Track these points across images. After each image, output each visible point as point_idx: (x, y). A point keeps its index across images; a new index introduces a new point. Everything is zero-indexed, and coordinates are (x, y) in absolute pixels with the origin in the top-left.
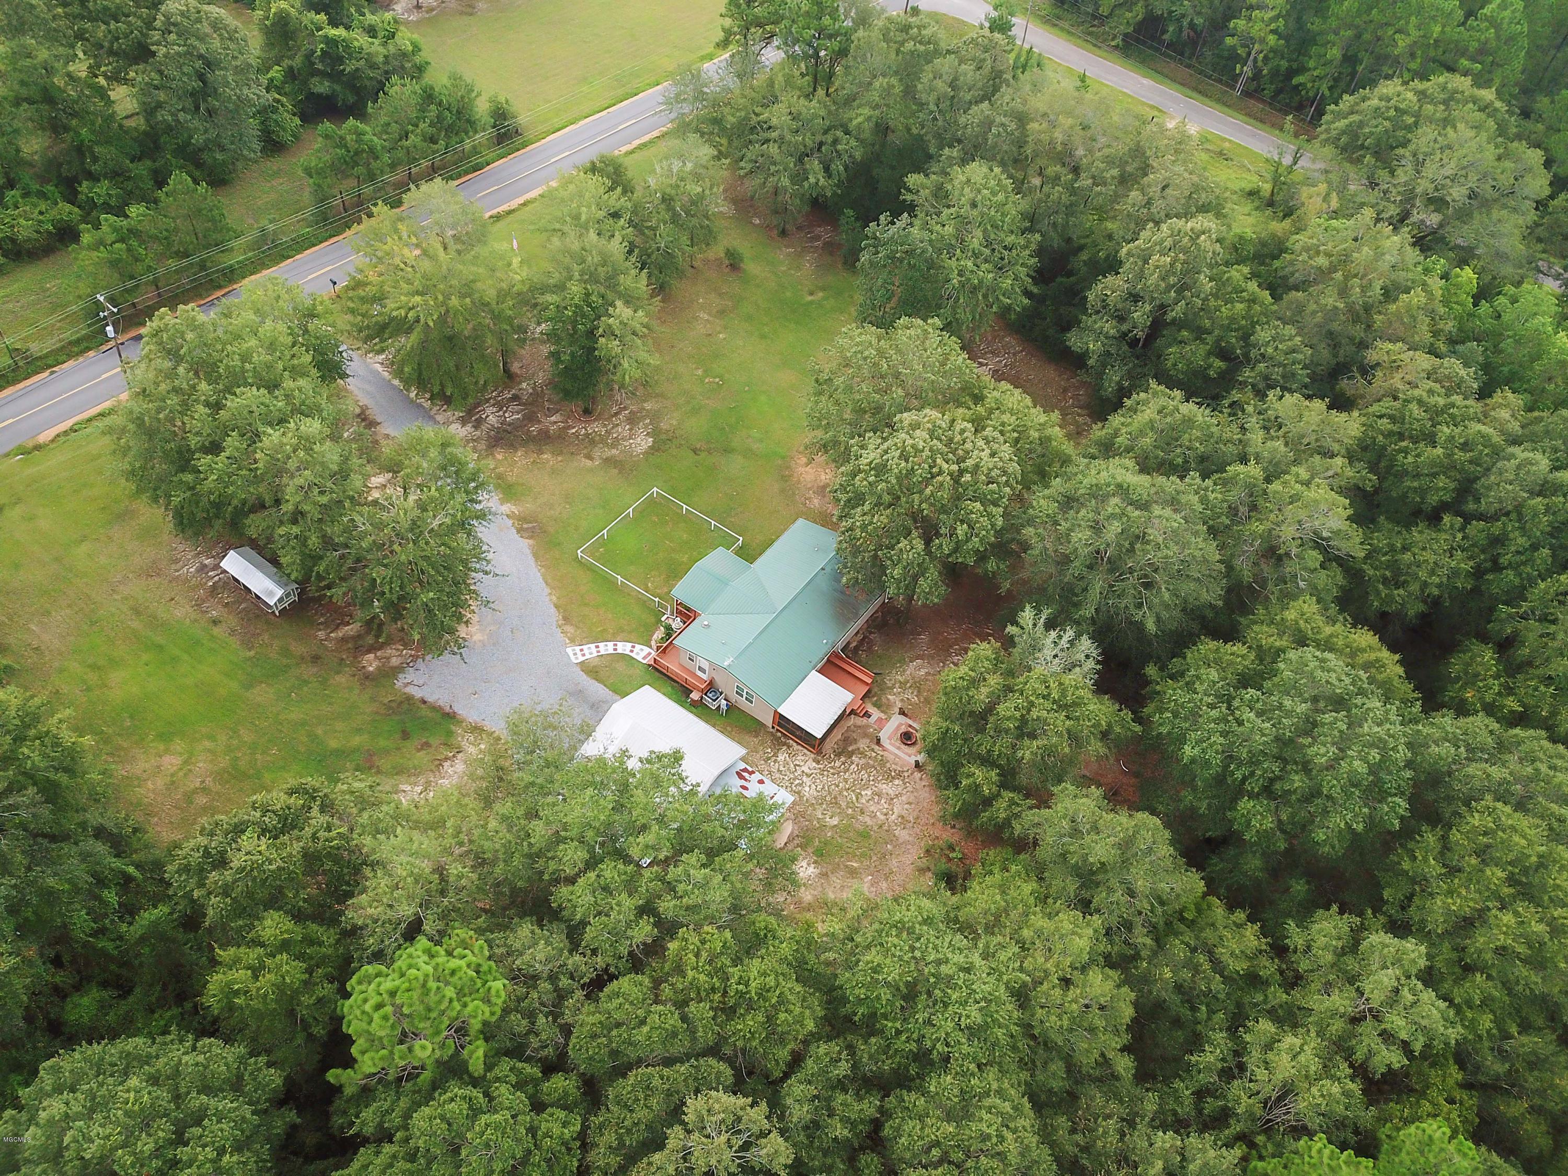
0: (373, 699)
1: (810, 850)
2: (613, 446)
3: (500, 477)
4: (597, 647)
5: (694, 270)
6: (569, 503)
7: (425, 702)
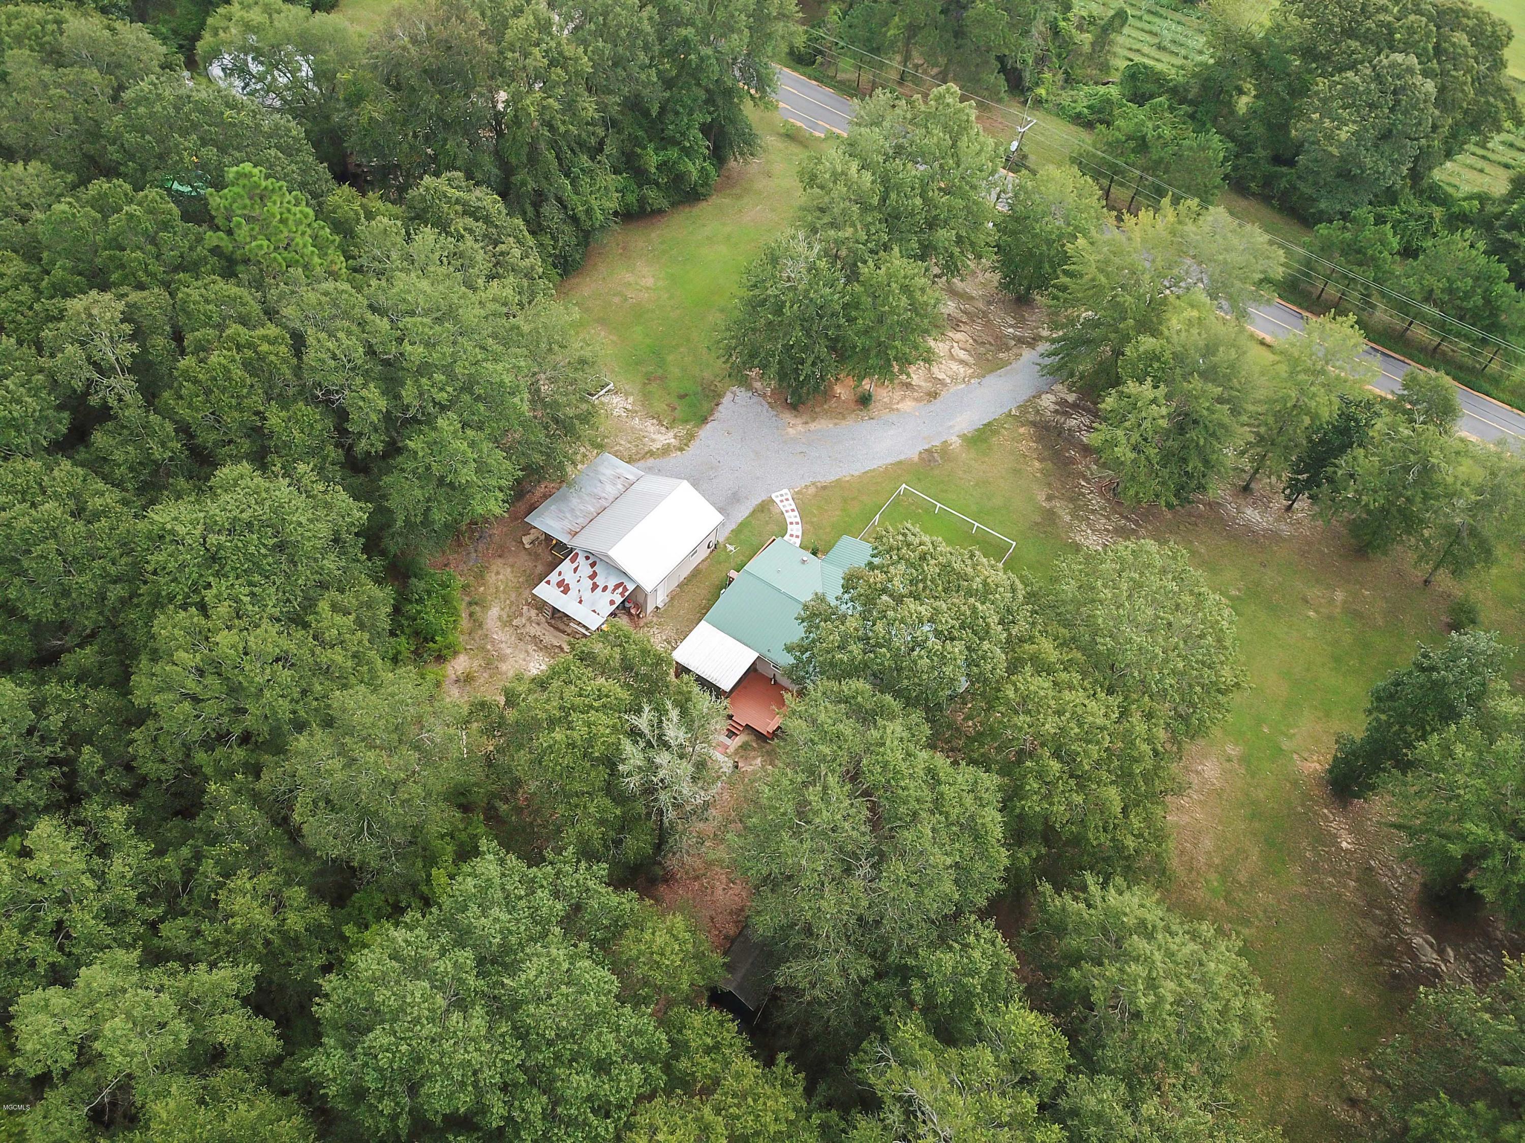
0: (716, 376)
3: (995, 432)
4: (793, 510)
5: (1421, 585)
6: (977, 484)
7: (717, 405)
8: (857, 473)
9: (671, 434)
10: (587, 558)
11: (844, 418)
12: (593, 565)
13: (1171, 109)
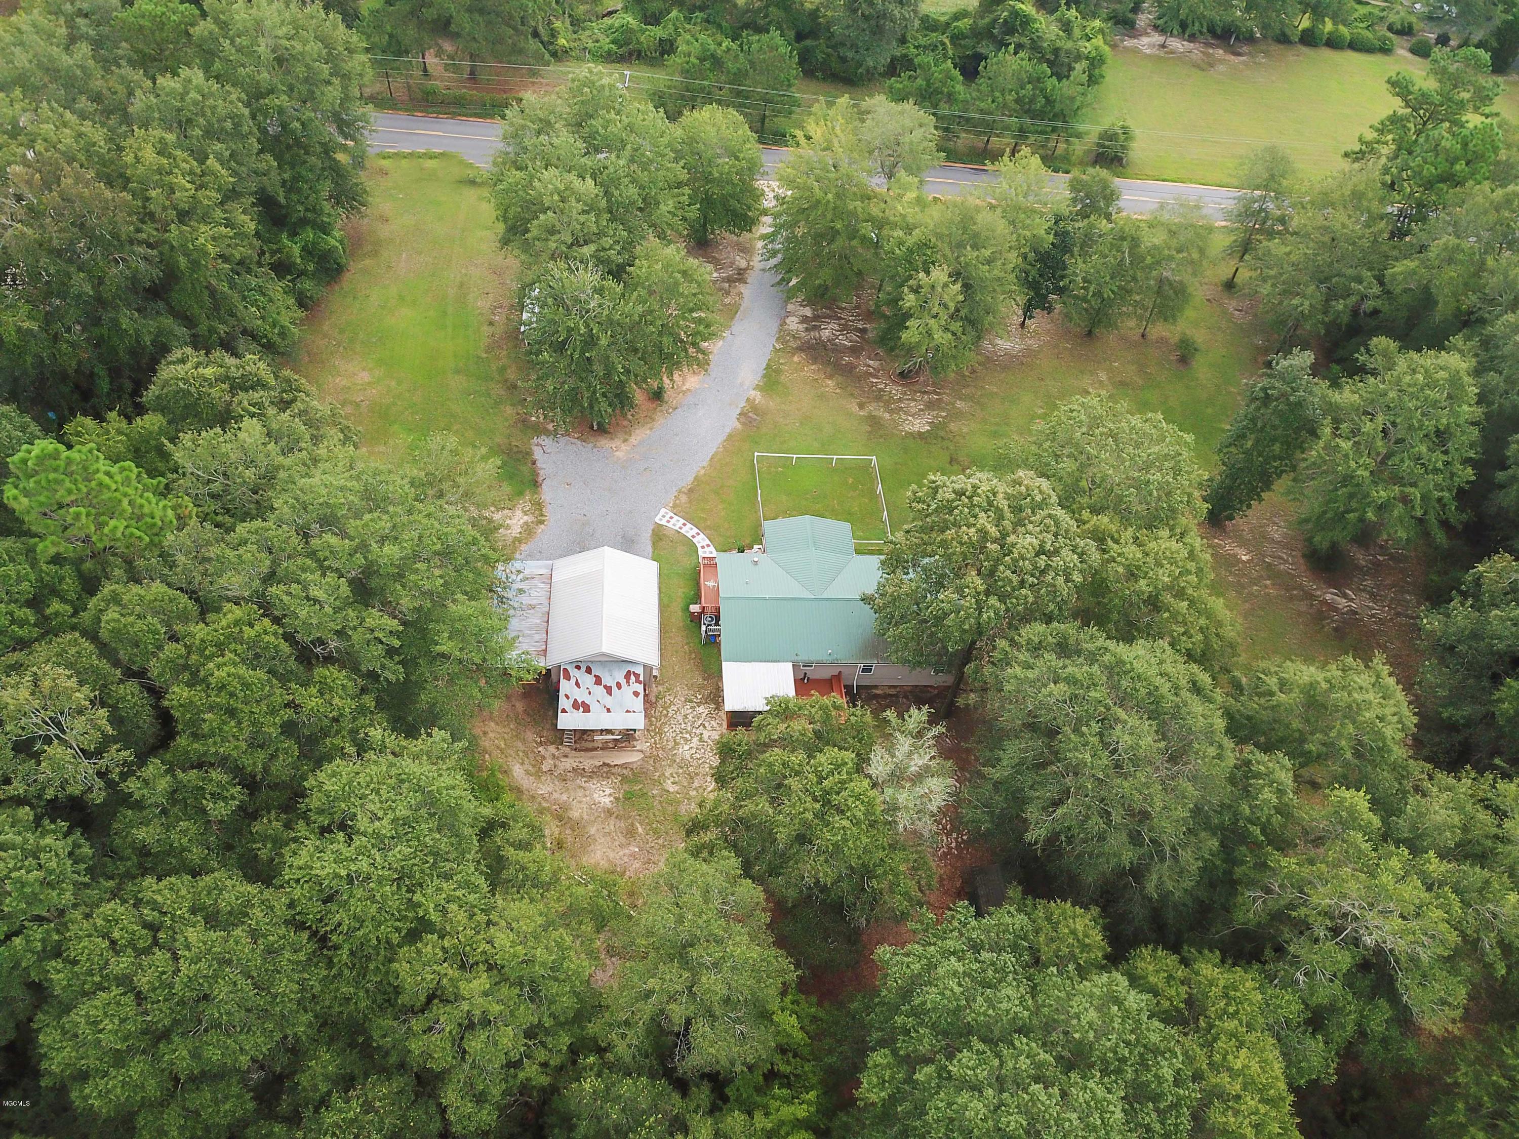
0: (509, 436)
1: (626, 787)
2: (891, 412)
3: (778, 372)
4: (684, 525)
5: (1142, 340)
6: (801, 423)
7: (534, 463)
8: (705, 464)
9: (519, 513)
10: (578, 668)
11: (653, 420)
12: (589, 670)
13: (688, 20)
